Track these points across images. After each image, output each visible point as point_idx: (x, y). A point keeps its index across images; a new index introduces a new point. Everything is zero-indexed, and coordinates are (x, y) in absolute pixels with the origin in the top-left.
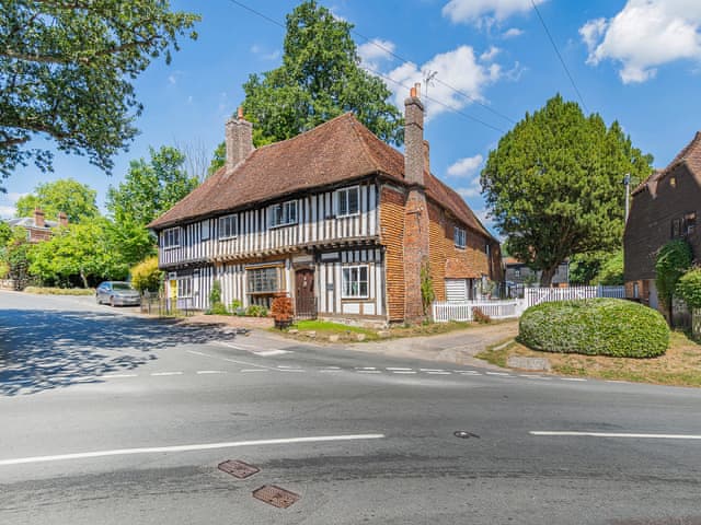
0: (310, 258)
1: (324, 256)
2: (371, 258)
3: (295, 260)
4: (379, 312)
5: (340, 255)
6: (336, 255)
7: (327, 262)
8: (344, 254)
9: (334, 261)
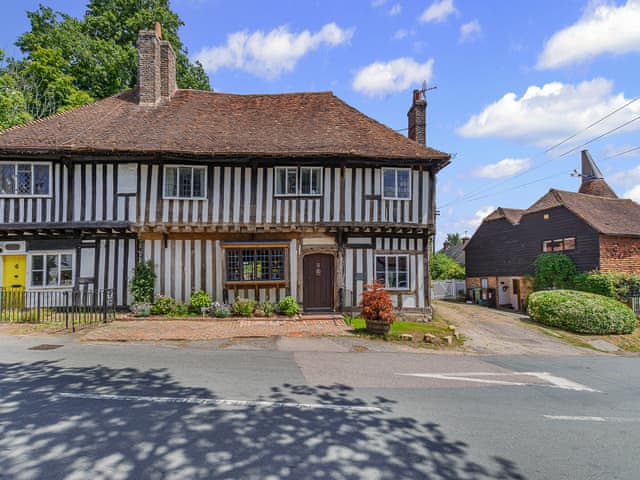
0: (330, 241)
1: (351, 241)
2: (412, 248)
3: (306, 241)
4: (422, 304)
5: (374, 241)
6: (368, 241)
7: (355, 247)
8: (379, 240)
9: (364, 247)
